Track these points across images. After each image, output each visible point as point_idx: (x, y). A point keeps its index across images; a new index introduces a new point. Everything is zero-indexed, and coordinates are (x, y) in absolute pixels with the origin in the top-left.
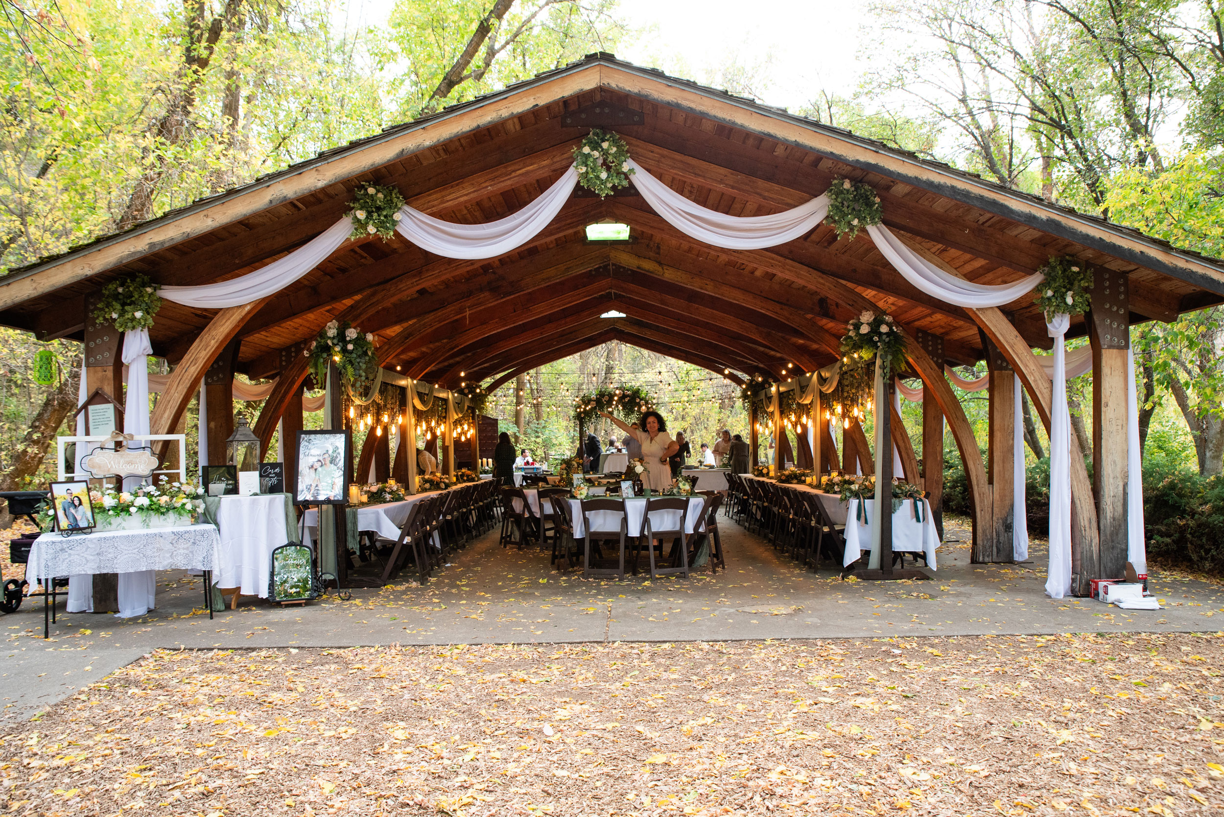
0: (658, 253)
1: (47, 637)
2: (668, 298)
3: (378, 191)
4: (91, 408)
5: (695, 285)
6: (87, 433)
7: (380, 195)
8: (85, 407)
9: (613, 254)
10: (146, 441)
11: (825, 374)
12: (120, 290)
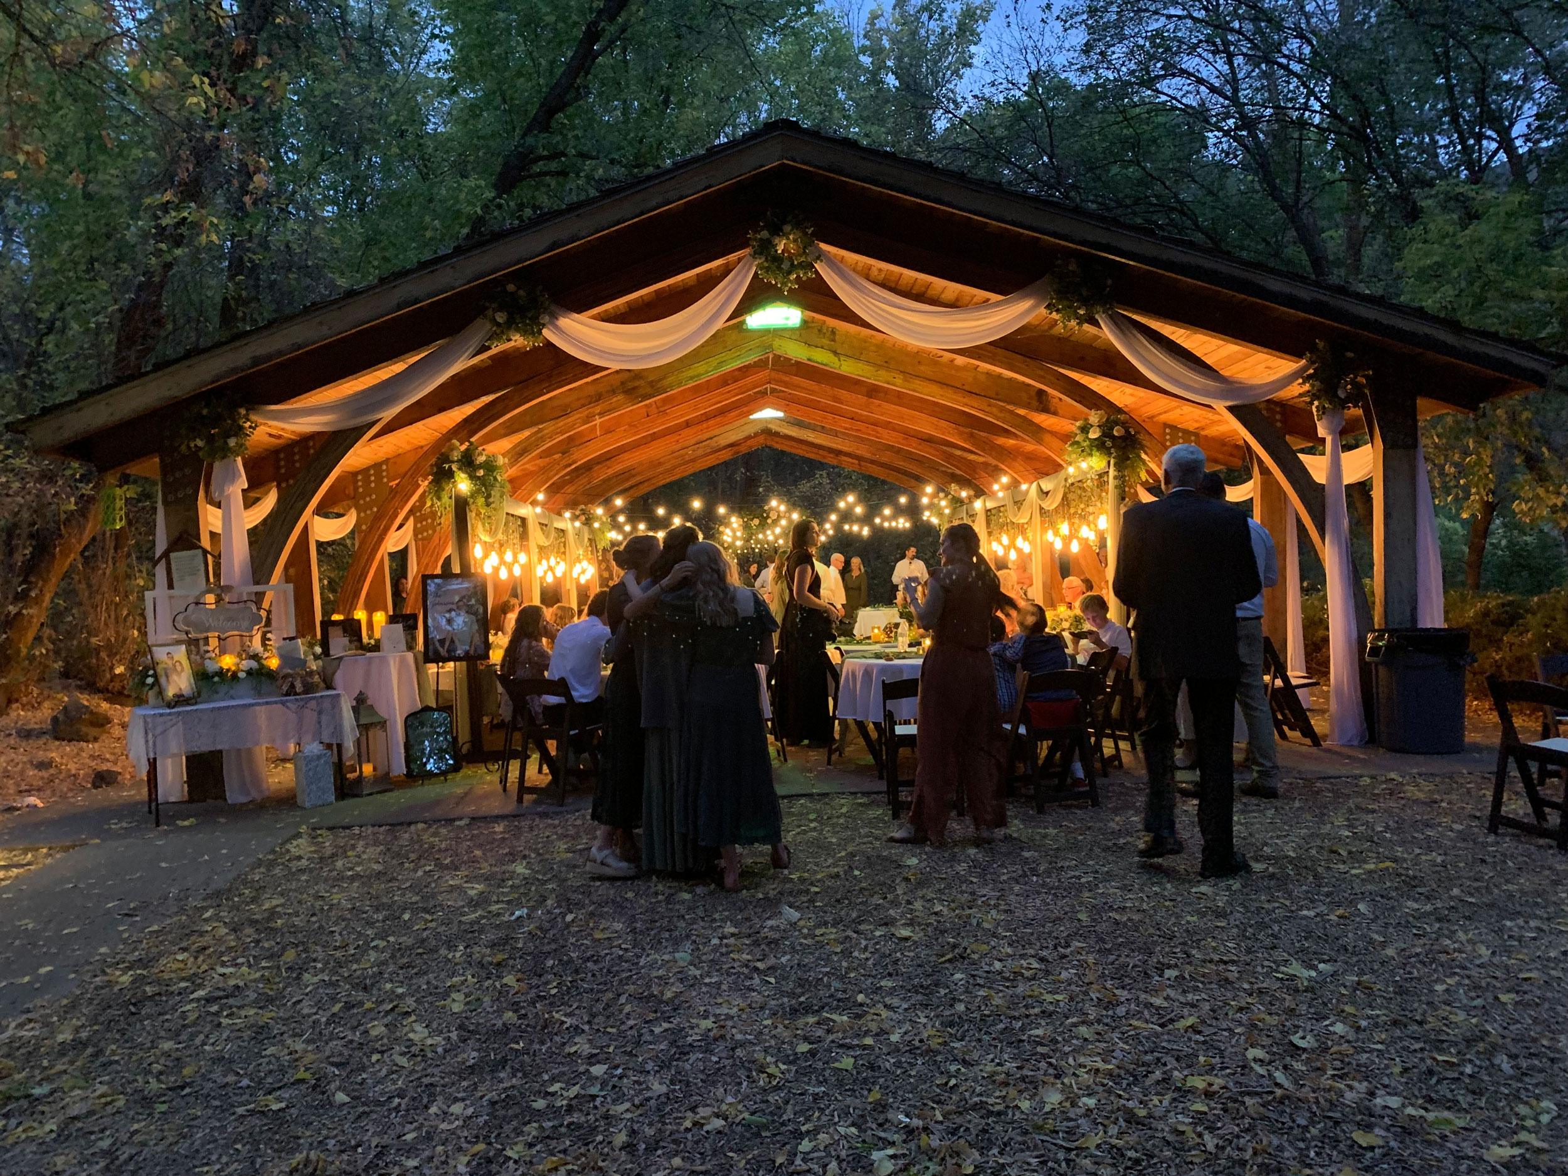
0: (834, 340)
1: (158, 825)
2: (843, 394)
3: (519, 288)
4: (173, 555)
5: (881, 378)
6: (171, 586)
7: (522, 293)
8: (166, 555)
9: (777, 343)
10: (249, 594)
11: (1047, 484)
12: (205, 412)
